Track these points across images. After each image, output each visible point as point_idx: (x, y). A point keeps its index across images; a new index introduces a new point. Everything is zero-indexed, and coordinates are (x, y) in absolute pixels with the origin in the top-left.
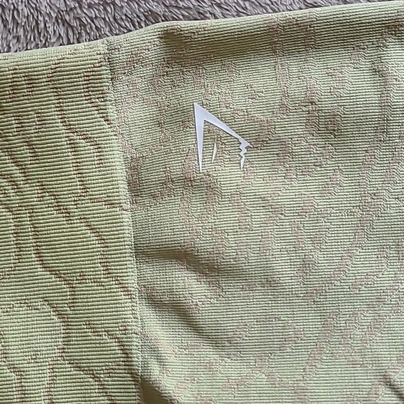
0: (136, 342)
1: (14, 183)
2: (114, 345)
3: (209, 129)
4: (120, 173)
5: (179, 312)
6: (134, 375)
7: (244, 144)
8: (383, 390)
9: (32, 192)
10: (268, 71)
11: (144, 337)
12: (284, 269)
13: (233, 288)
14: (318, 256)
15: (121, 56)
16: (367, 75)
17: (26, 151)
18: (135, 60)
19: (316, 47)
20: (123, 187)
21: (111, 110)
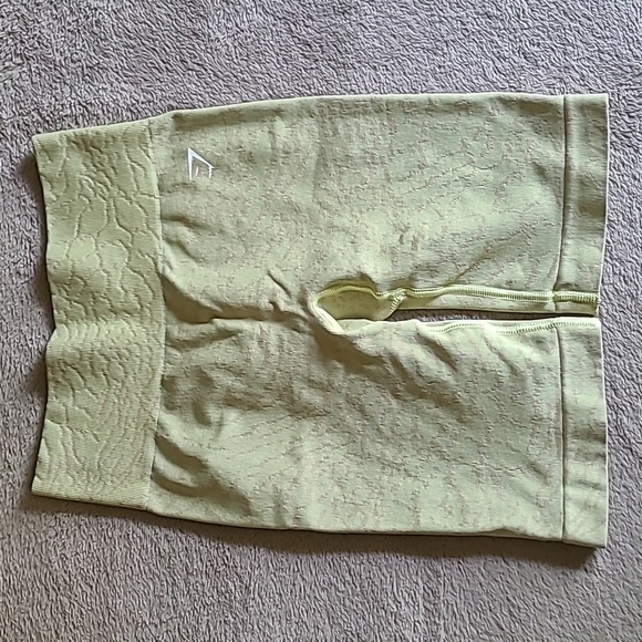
0: (160, 259)
1: (106, 186)
2: (150, 260)
3: (195, 160)
4: (155, 181)
5: (180, 245)
6: (158, 273)
7: (211, 167)
8: (267, 277)
9: (115, 190)
10: (223, 133)
11: (164, 256)
12: (228, 226)
13: (205, 235)
14: (244, 219)
15: (154, 127)
16: (267, 134)
17: (112, 171)
18: (161, 129)
19: (245, 121)
20: (156, 188)
21: (150, 151)
